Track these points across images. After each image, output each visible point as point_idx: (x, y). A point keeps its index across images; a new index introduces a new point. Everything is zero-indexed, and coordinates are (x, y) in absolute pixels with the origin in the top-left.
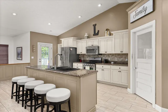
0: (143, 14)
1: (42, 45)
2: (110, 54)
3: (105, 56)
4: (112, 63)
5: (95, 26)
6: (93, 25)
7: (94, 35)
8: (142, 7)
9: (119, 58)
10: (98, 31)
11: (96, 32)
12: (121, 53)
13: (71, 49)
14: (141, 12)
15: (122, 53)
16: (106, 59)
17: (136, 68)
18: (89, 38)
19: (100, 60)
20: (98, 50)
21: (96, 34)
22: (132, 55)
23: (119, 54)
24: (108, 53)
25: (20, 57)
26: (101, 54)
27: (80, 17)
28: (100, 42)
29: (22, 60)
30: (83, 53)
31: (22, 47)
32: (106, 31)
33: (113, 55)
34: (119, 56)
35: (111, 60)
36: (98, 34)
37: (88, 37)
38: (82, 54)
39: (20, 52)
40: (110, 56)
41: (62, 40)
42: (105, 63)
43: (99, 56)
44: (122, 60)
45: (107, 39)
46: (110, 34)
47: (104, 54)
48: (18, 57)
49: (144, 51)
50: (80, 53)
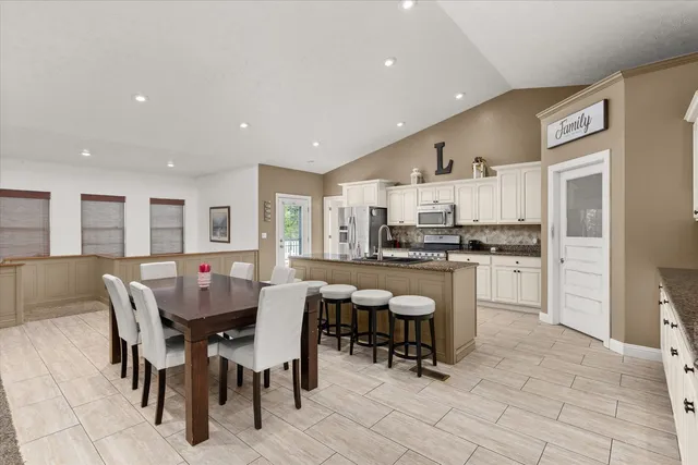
0: (581, 132)
1: (284, 200)
2: (487, 226)
3: (472, 231)
4: (493, 249)
5: (440, 147)
6: (436, 146)
7: (437, 173)
8: (579, 114)
9: (513, 236)
10: (451, 162)
11: (445, 165)
12: (519, 223)
13: (374, 213)
14: (575, 126)
15: (523, 223)
16: (475, 238)
17: (562, 261)
18: (423, 182)
19: (458, 242)
20: (451, 215)
21: (444, 170)
22: (553, 228)
23: (511, 227)
24: (481, 222)
25: (224, 234)
26: (461, 227)
27: (400, 125)
28: (457, 193)
29: (229, 242)
30: (406, 223)
31: (229, 208)
32: (475, 164)
33: (494, 228)
34: (513, 232)
35: (489, 243)
36: (449, 170)
37: (422, 180)
38: (400, 227)
39: (224, 221)
40: (487, 231)
41: (345, 186)
42: (473, 249)
43: (455, 230)
44: (521, 242)
45: (478, 184)
46: (487, 174)
47: (469, 227)
48: (214, 234)
49: (582, 217)
50: (397, 224)
